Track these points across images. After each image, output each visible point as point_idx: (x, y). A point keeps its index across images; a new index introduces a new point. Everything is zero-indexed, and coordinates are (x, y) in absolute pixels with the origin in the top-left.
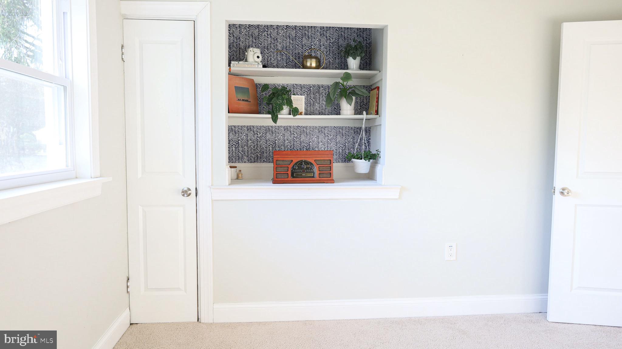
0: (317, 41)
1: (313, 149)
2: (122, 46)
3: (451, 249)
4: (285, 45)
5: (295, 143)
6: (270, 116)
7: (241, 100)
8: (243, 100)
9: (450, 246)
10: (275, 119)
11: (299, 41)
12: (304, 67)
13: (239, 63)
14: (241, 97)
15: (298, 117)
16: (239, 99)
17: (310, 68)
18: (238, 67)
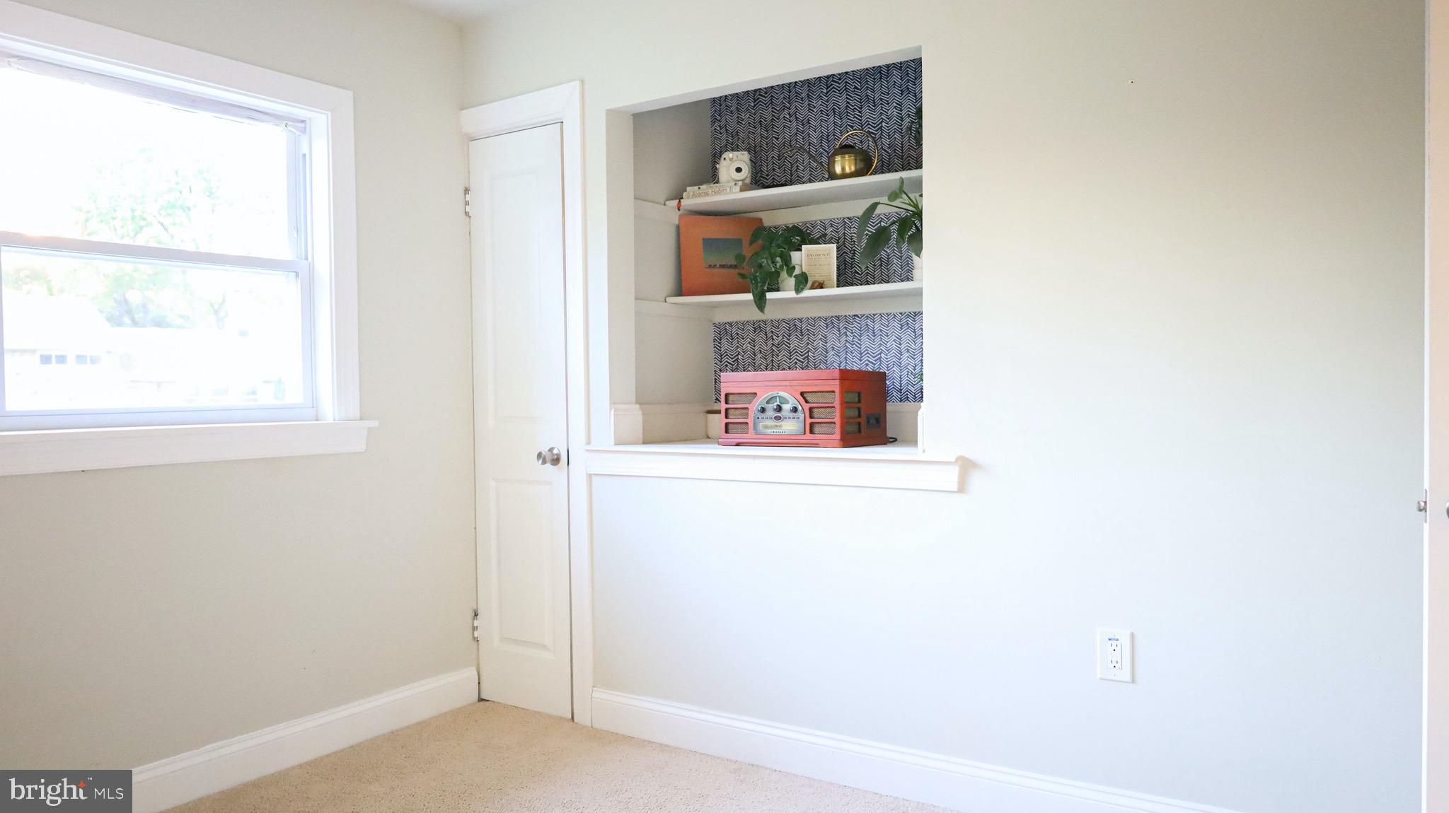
0: (894, 110)
1: (888, 368)
2: (467, 191)
3: (1114, 647)
4: (824, 131)
5: (849, 356)
6: (749, 297)
7: (718, 266)
8: (722, 266)
9: (1110, 637)
10: (760, 302)
11: (855, 117)
12: (833, 176)
13: (699, 188)
14: (715, 259)
15: (807, 293)
16: (710, 266)
17: (844, 176)
18: (699, 198)
